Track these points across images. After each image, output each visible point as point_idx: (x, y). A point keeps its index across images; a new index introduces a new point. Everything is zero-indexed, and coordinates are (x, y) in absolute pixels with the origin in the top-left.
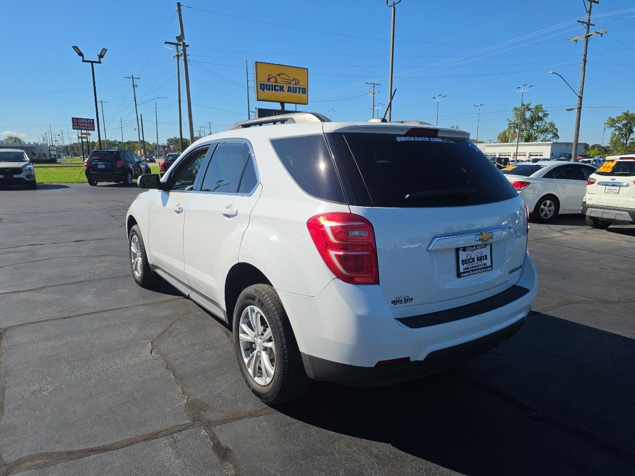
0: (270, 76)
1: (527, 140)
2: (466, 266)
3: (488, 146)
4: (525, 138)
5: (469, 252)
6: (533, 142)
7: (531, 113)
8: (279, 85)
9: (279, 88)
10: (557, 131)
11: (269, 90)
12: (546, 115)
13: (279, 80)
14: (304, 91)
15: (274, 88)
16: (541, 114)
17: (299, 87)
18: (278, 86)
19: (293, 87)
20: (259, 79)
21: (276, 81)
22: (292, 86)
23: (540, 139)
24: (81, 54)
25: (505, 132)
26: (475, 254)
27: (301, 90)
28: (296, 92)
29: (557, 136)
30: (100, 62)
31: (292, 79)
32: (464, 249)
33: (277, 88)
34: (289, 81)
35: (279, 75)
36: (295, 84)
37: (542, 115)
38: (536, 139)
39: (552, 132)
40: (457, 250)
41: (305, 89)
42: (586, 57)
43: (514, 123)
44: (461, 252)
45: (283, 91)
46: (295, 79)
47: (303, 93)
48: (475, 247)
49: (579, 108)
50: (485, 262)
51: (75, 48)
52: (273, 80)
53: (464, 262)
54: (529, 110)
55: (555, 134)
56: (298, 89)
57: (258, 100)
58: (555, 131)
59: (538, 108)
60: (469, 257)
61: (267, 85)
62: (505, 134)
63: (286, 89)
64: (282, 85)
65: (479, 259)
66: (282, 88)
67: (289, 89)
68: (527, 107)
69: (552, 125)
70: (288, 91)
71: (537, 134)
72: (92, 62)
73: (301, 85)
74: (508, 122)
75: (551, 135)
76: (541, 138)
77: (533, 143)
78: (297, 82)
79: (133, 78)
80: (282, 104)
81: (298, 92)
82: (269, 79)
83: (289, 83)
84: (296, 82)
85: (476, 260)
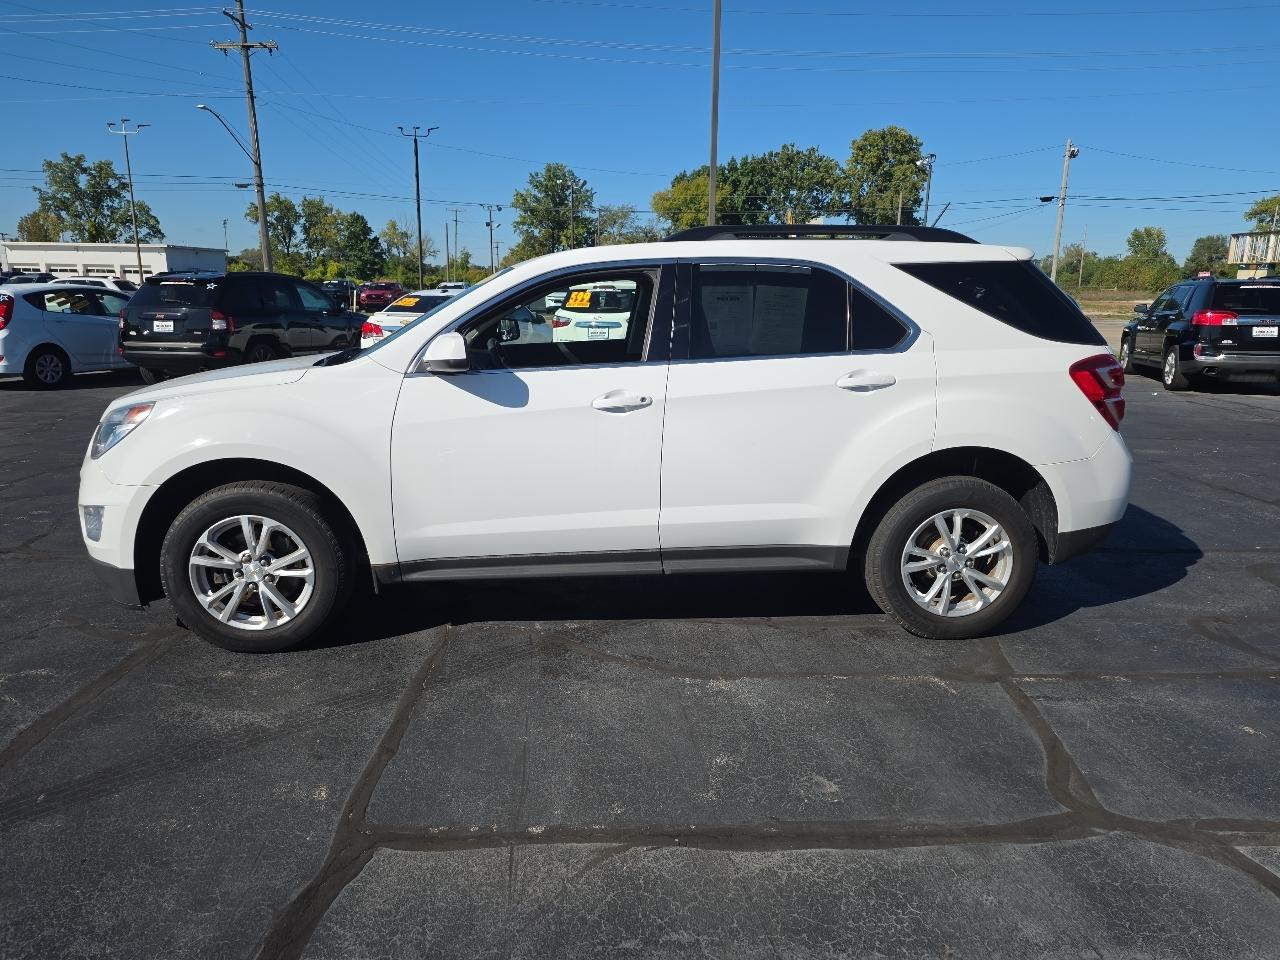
1: (93, 239)
3: (12, 248)
4: (90, 233)
6: (107, 242)
7: (89, 178)
10: (158, 223)
12: (124, 186)
16: (113, 183)
23: (122, 238)
25: (35, 216)
29: (159, 231)
37: (117, 185)
38: (113, 237)
39: (146, 223)
42: (251, 88)
43: (54, 198)
49: (258, 185)
54: (84, 170)
55: (152, 227)
58: (152, 222)
59: (104, 169)
62: (38, 221)
68: (78, 164)
69: (144, 209)
71: (114, 226)
74: (37, 194)
75: (144, 231)
76: (126, 236)
77: (110, 245)
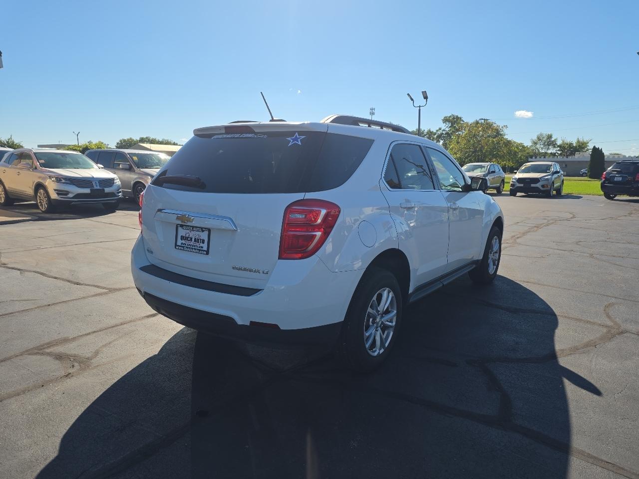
2: (183, 242)
5: (188, 231)
26: (193, 234)
40: (177, 225)
44: (180, 229)
48: (193, 229)
50: (202, 245)
53: (182, 238)
60: (187, 235)
65: (196, 240)
85: (193, 240)
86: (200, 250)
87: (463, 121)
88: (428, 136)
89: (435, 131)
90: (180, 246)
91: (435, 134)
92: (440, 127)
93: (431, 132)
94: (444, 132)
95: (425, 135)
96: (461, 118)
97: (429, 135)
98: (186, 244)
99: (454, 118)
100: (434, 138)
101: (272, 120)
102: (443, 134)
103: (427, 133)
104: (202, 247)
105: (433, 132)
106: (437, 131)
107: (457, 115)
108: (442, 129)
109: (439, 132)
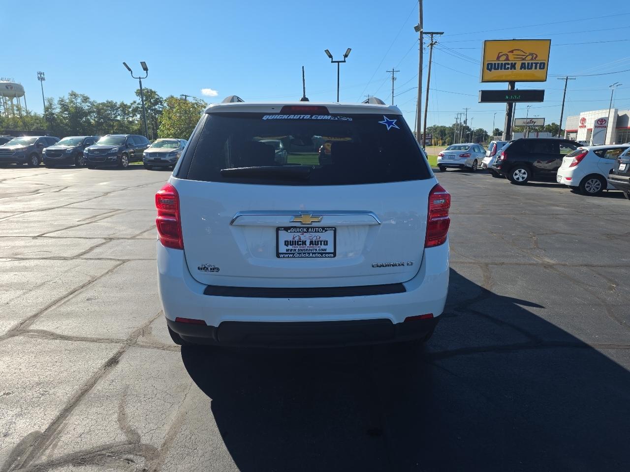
0: (500, 54)
2: (290, 247)
5: (296, 234)
8: (510, 62)
9: (509, 66)
11: (498, 69)
13: (511, 57)
14: (543, 66)
15: (503, 67)
17: (537, 62)
18: (508, 64)
19: (528, 64)
20: (487, 59)
21: (507, 59)
22: (526, 62)
24: (330, 56)
26: (306, 237)
27: (538, 65)
28: (531, 68)
30: (345, 61)
31: (527, 55)
32: (287, 229)
33: (507, 66)
34: (524, 57)
35: (512, 52)
36: (532, 59)
40: (278, 229)
41: (544, 64)
44: (283, 232)
45: (515, 69)
46: (532, 54)
47: (540, 68)
48: (305, 230)
50: (325, 247)
51: (327, 51)
52: (504, 58)
53: (287, 243)
56: (534, 65)
57: (483, 82)
60: (297, 239)
61: (495, 64)
63: (518, 66)
64: (514, 62)
65: (314, 243)
66: (513, 66)
67: (523, 66)
70: (521, 69)
72: (338, 62)
73: (539, 60)
78: (535, 56)
79: (393, 72)
80: (512, 83)
81: (534, 67)
82: (498, 58)
83: (524, 59)
84: (533, 57)
85: (308, 243)
86: (322, 254)
87: (158, 96)
88: (121, 108)
89: (129, 104)
90: (287, 254)
91: (130, 107)
92: (135, 100)
93: (124, 105)
94: (139, 106)
95: (119, 108)
96: (155, 92)
97: (123, 108)
98: (296, 249)
99: (148, 92)
100: (129, 112)
101: (305, 99)
102: (138, 107)
103: (121, 106)
104: (325, 250)
105: (126, 105)
106: (132, 104)
107: (150, 88)
108: (137, 103)
109: (135, 106)
